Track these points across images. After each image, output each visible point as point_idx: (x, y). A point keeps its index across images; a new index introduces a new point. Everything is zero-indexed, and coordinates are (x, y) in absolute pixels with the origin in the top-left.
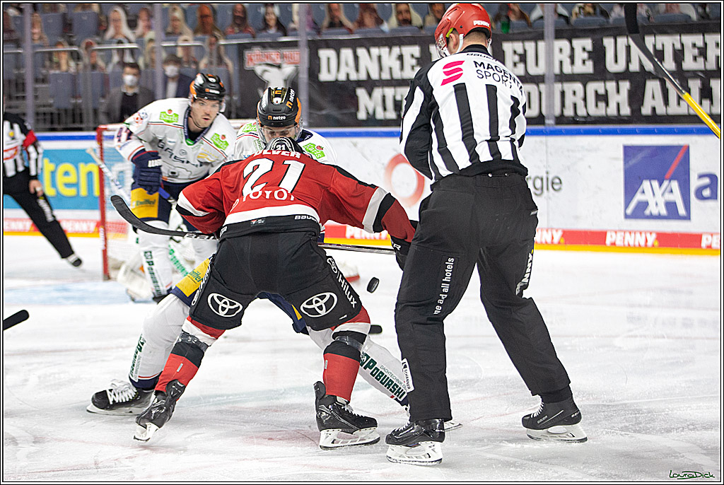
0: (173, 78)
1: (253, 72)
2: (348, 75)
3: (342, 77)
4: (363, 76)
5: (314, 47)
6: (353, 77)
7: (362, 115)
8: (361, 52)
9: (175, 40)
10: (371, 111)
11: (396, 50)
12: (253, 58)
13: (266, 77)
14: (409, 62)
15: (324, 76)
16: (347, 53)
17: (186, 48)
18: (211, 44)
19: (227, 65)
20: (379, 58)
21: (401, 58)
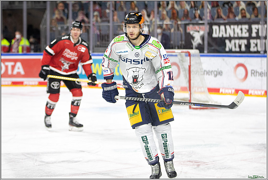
0: (160, 34)
1: (189, 33)
2: (223, 35)
3: (221, 36)
4: (228, 35)
5: (211, 25)
6: (225, 36)
7: (227, 49)
8: (228, 27)
9: (163, 22)
10: (230, 48)
11: (240, 27)
12: (190, 29)
13: (194, 35)
14: (244, 31)
15: (214, 35)
16: (222, 27)
17: (167, 25)
18: (175, 23)
19: (180, 31)
20: (234, 29)
21: (241, 29)
